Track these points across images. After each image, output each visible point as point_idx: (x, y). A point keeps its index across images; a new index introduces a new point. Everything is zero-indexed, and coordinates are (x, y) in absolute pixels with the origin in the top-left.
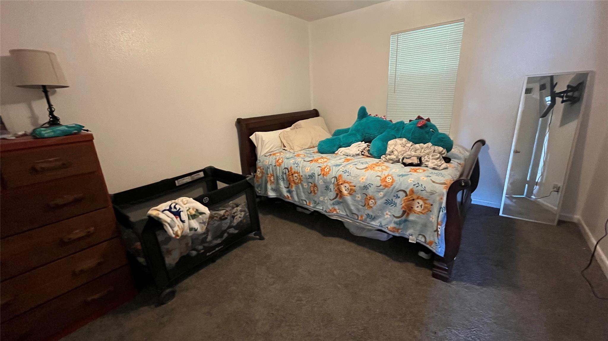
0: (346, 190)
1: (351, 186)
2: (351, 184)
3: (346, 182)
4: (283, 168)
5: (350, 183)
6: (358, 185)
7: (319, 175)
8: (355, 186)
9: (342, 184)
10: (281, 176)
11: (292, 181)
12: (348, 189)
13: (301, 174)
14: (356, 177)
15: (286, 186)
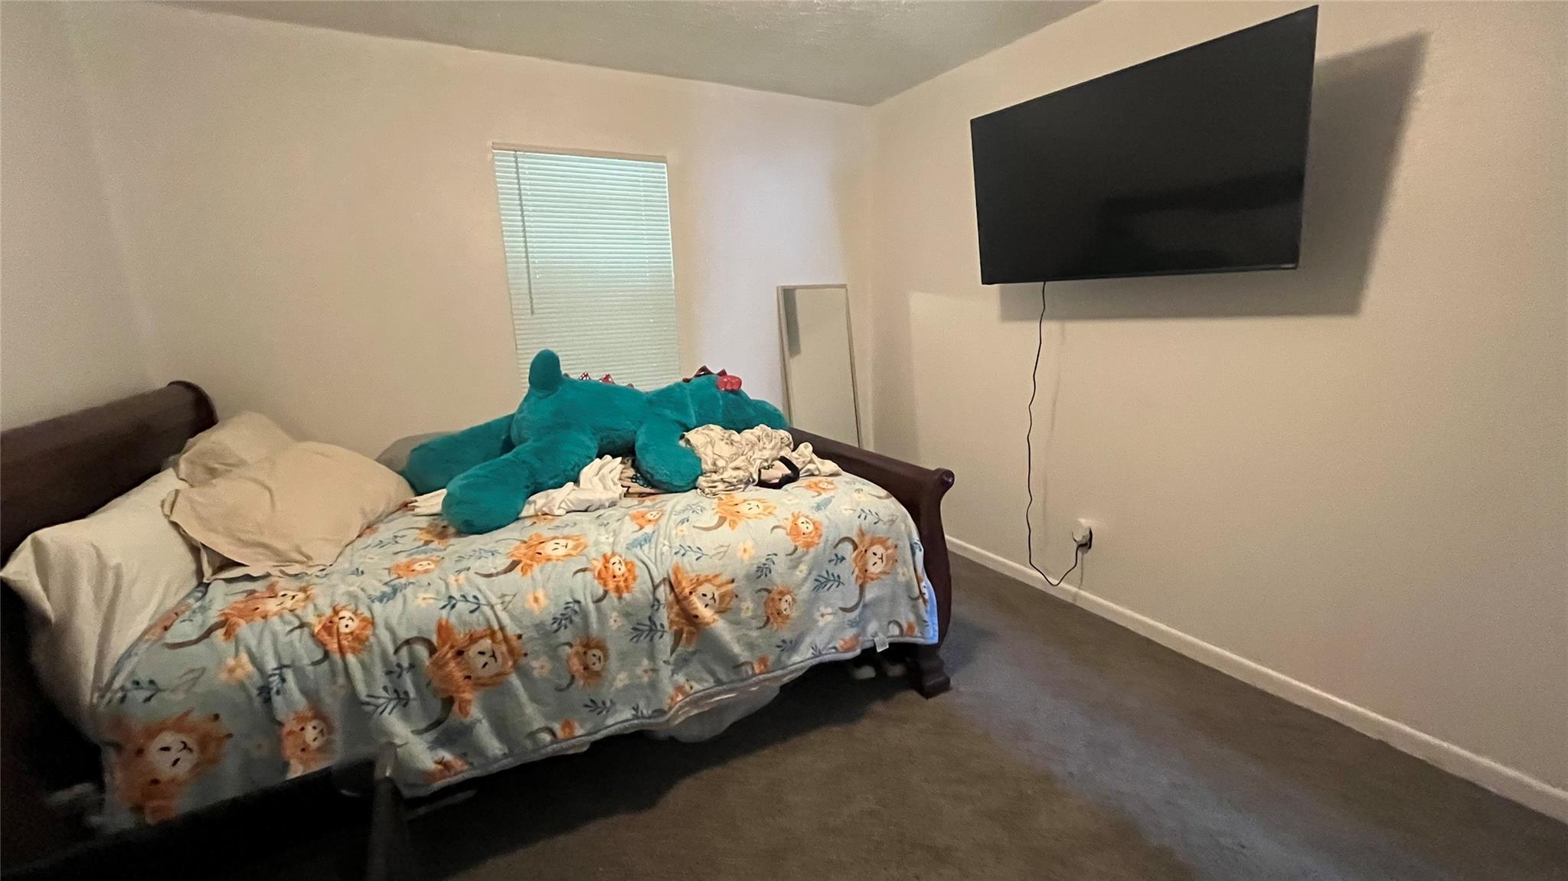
0: (706, 606)
1: (719, 586)
2: (718, 581)
3: (702, 579)
4: (391, 649)
5: (716, 576)
6: (741, 574)
7: (598, 601)
8: (733, 581)
9: (691, 593)
10: (383, 694)
11: (462, 682)
12: (713, 598)
13: (512, 630)
14: (725, 552)
15: (423, 725)
